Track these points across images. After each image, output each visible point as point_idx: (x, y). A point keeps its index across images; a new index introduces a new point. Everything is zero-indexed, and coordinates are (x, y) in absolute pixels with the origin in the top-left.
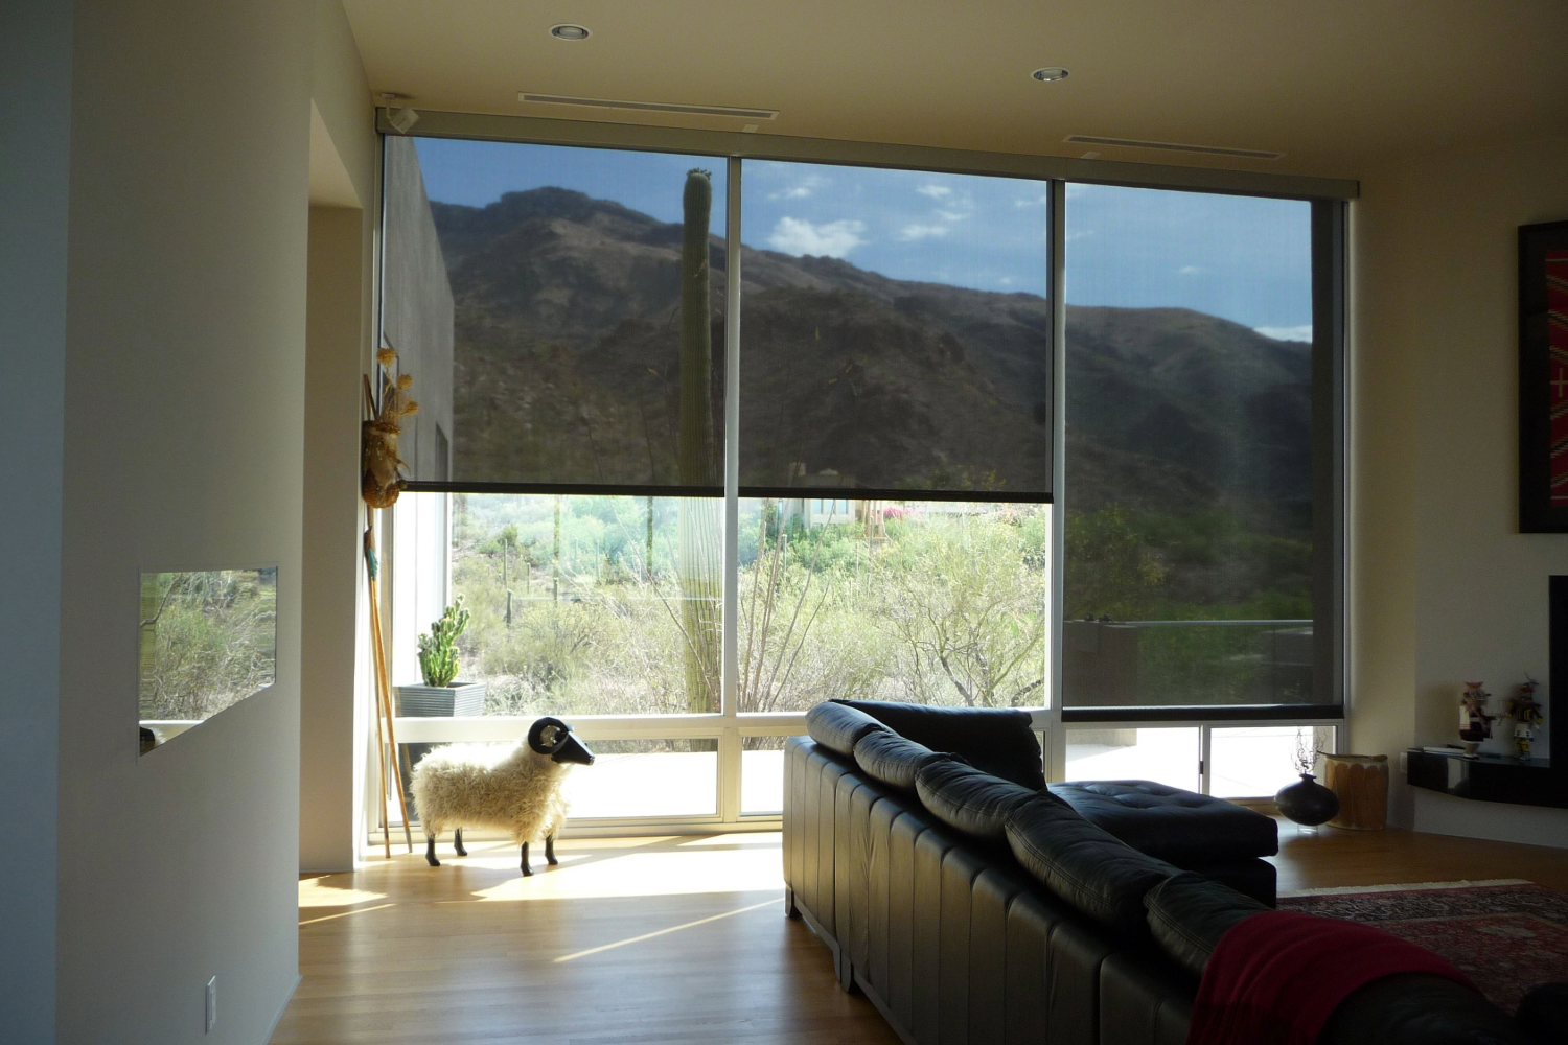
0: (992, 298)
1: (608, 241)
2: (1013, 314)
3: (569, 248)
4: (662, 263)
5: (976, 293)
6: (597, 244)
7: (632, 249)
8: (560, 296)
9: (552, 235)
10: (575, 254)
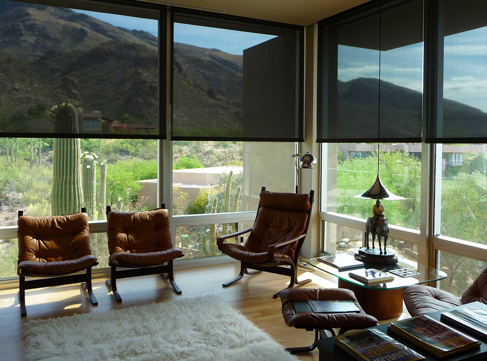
0: (203, 50)
1: (52, 18)
2: (211, 56)
3: (35, 20)
4: (74, 28)
5: (198, 48)
6: (47, 19)
7: (62, 22)
8: (31, 39)
9: (28, 14)
10: (37, 22)
